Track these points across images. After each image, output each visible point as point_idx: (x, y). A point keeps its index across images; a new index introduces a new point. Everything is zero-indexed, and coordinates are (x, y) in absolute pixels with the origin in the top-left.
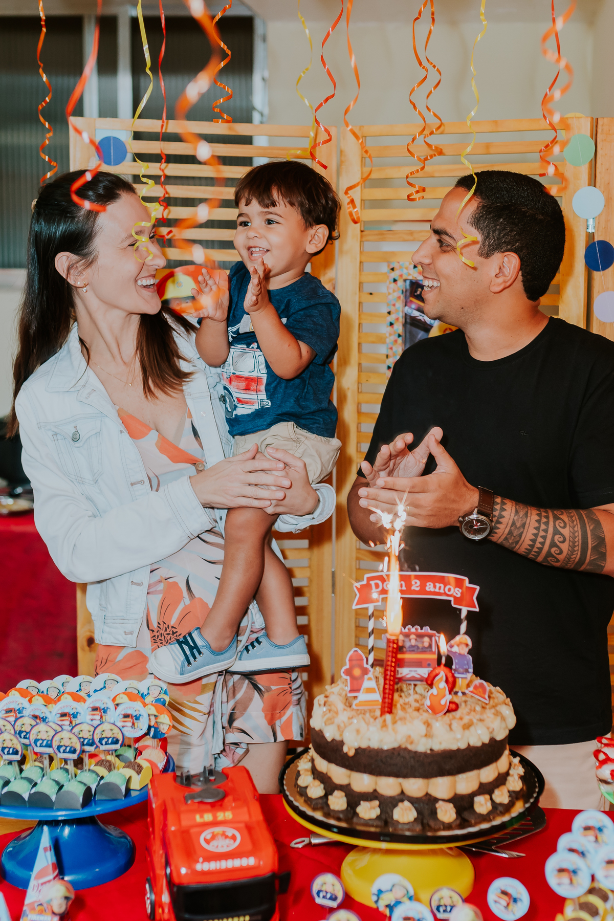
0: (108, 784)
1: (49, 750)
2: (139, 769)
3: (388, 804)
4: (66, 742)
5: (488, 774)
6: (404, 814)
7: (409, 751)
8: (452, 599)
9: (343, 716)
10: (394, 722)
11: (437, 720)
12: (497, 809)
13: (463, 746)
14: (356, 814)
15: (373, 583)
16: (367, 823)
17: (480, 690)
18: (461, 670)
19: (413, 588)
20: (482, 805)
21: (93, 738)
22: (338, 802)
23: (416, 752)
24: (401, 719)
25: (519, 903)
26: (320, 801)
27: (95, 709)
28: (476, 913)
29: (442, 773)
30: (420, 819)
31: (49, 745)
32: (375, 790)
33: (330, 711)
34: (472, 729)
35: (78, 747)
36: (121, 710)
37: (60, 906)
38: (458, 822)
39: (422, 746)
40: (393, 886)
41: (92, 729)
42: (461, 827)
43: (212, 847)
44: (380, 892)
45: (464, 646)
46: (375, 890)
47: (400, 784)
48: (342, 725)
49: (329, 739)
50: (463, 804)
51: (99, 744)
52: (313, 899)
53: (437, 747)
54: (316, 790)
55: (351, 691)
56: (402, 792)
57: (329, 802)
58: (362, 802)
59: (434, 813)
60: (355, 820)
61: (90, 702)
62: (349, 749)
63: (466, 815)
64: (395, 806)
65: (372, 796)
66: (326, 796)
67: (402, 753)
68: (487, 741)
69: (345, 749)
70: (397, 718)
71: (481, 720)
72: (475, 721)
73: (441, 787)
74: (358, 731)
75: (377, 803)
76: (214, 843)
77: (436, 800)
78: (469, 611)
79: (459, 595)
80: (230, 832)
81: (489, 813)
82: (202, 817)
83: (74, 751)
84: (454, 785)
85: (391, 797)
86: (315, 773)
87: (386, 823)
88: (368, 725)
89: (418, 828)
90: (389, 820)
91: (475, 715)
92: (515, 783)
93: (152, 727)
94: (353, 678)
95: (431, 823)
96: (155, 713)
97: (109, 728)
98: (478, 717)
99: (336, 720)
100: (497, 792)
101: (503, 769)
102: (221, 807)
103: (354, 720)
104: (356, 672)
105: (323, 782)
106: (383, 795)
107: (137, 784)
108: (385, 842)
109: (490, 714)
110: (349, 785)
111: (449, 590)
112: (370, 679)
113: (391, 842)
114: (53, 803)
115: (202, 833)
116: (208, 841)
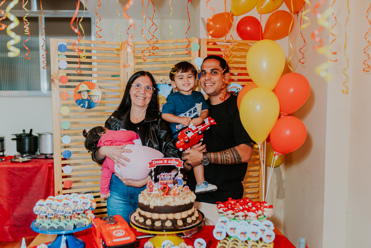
0: (80, 223)
1: (63, 214)
2: (88, 219)
3: (163, 222)
4: (68, 211)
5: (190, 212)
6: (168, 224)
7: (169, 206)
8: (176, 165)
9: (149, 198)
10: (164, 198)
11: (176, 197)
12: (193, 222)
13: (184, 204)
14: (154, 225)
15: (153, 162)
16: (158, 227)
17: (187, 189)
18: (180, 184)
19: (165, 162)
20: (189, 220)
21: (75, 210)
22: (149, 222)
23: (171, 206)
24: (166, 197)
25: (203, 245)
26: (143, 223)
27: (74, 202)
29: (178, 212)
30: (173, 225)
32: (159, 218)
33: (144, 197)
34: (185, 199)
35: (72, 212)
36: (82, 202)
38: (183, 225)
39: (173, 204)
40: (168, 244)
41: (75, 207)
42: (184, 227)
45: (181, 177)
46: (162, 245)
47: (167, 216)
48: (149, 200)
49: (145, 205)
50: (184, 220)
51: (77, 211)
53: (177, 205)
54: (142, 220)
56: (167, 218)
57: (146, 223)
58: (156, 222)
59: (176, 223)
60: (154, 227)
61: (72, 200)
62: (152, 207)
63: (185, 223)
64: (166, 222)
66: (145, 221)
67: (167, 207)
68: (189, 202)
69: (151, 207)
71: (188, 197)
72: (186, 197)
73: (178, 216)
74: (154, 201)
75: (160, 221)
77: (177, 220)
78: (181, 168)
79: (178, 164)
80: (121, 231)
81: (191, 222)
82: (112, 227)
83: (70, 213)
84: (181, 215)
85: (164, 220)
86: (141, 215)
87: (163, 227)
88: (157, 199)
89: (173, 227)
90: (164, 226)
91: (186, 196)
92: (196, 214)
93: (91, 207)
94: (150, 188)
95: (176, 226)
96: (91, 203)
97: (80, 206)
98: (187, 196)
99: (147, 199)
100: (192, 217)
101: (193, 211)
102: (117, 225)
103: (153, 199)
104: (151, 186)
105: (143, 218)
106: (162, 219)
107: (88, 223)
108: (164, 232)
109: (189, 195)
110: (152, 217)
111: (175, 162)
112: (156, 187)
113: (166, 232)
114: (64, 229)
115: (113, 232)
116: (116, 234)
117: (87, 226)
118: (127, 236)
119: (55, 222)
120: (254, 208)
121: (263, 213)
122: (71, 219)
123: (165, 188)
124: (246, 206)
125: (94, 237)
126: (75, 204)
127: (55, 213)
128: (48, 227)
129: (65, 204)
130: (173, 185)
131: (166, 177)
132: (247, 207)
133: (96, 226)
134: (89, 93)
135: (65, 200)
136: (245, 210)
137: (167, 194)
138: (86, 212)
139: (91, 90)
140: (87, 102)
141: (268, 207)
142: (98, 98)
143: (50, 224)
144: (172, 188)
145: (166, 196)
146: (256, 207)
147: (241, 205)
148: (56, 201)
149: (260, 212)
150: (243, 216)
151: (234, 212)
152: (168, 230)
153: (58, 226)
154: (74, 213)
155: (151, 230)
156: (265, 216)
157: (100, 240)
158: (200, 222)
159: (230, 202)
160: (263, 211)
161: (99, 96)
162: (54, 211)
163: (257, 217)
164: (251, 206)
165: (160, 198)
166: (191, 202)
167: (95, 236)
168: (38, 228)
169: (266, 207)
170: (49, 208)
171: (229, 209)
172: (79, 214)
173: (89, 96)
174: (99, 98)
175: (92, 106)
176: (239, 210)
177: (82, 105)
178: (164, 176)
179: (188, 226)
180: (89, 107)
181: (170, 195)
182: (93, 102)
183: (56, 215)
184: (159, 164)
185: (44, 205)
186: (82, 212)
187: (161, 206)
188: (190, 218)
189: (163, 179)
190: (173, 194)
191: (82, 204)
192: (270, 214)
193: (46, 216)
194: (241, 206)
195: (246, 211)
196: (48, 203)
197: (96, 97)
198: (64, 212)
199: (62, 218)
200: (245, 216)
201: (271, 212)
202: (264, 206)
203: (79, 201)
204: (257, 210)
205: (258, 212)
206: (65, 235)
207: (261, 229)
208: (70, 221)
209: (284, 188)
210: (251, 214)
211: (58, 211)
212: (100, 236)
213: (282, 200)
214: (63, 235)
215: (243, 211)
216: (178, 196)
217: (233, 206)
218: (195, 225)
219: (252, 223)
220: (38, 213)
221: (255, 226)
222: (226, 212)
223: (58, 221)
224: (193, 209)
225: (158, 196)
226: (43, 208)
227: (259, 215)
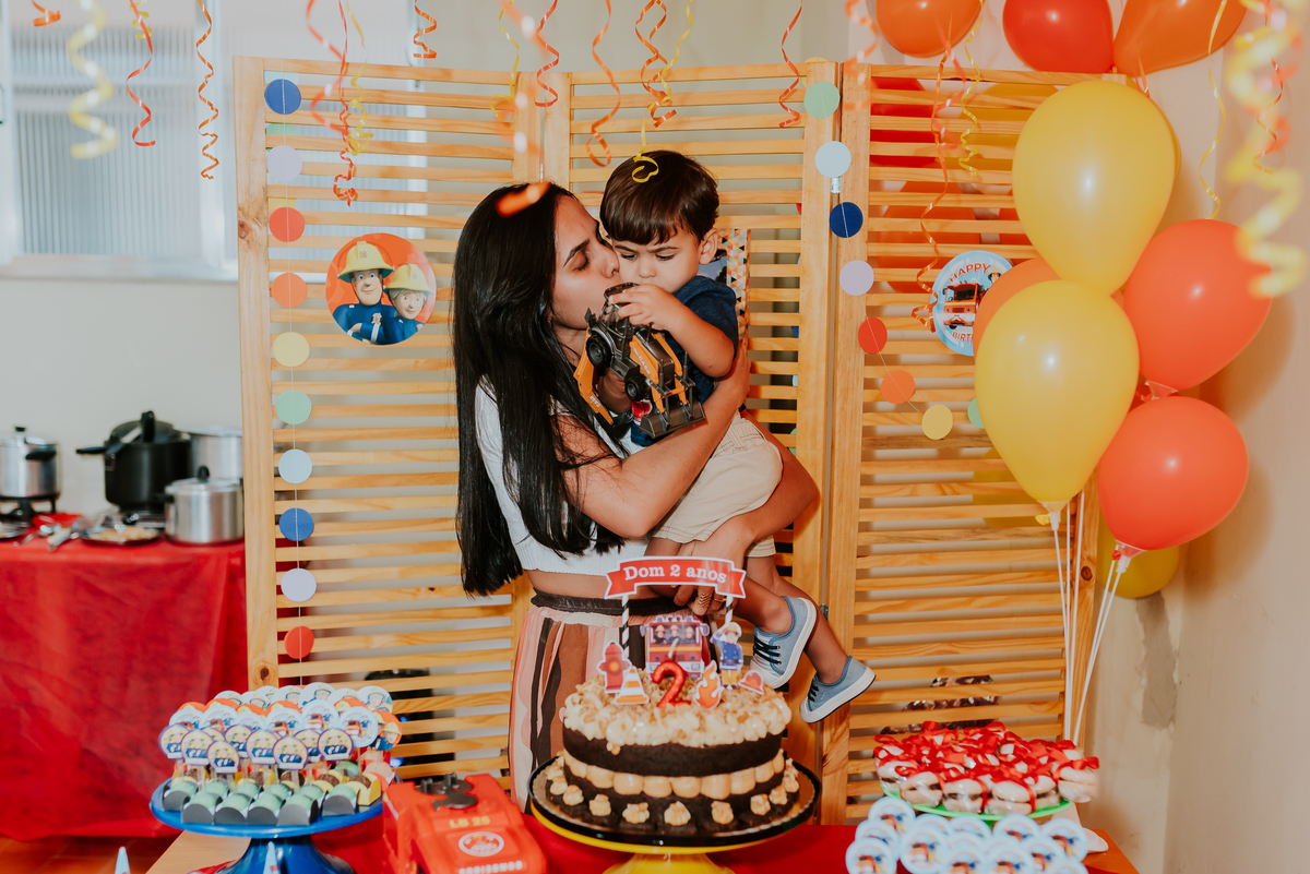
0: (336, 798)
1: (271, 761)
2: (368, 784)
3: (658, 806)
4: (290, 750)
5: (763, 773)
6: (677, 816)
7: (682, 747)
8: (715, 586)
9: (604, 713)
10: (664, 716)
11: (709, 713)
12: (776, 811)
13: (739, 741)
14: (621, 819)
15: (627, 569)
16: (635, 827)
17: (754, 681)
18: (730, 661)
19: (672, 574)
20: (759, 805)
21: (317, 748)
22: (600, 807)
23: (689, 748)
24: (670, 712)
26: (580, 808)
27: (315, 717)
29: (717, 770)
30: (694, 821)
31: (271, 755)
32: (642, 793)
33: (587, 708)
34: (748, 722)
35: (304, 755)
36: (346, 717)
38: (735, 823)
39: (695, 741)
41: (317, 736)
42: (738, 829)
43: (476, 851)
45: (733, 635)
47: (671, 784)
48: (605, 721)
49: (590, 738)
50: (739, 803)
53: (712, 742)
54: (574, 797)
55: (608, 688)
56: (673, 793)
57: (591, 807)
58: (629, 805)
59: (709, 815)
60: (622, 825)
61: (308, 710)
62: (614, 747)
63: (743, 816)
64: (667, 807)
65: (640, 798)
66: (586, 803)
67: (673, 748)
68: (763, 735)
69: (609, 747)
70: (666, 710)
71: (756, 713)
72: (750, 714)
73: (715, 786)
74: (624, 727)
75: (645, 805)
76: (473, 848)
77: (711, 800)
78: (735, 599)
79: (723, 581)
80: (491, 837)
81: (768, 814)
82: (456, 822)
83: (298, 760)
84: (729, 784)
85: (661, 799)
86: (571, 779)
87: (656, 827)
88: (635, 720)
89: (693, 830)
90: (660, 824)
91: (750, 708)
92: (791, 783)
93: (379, 737)
94: (610, 673)
95: (707, 825)
96: (382, 721)
97: (336, 734)
98: (753, 709)
99: (597, 717)
100: (774, 792)
101: (779, 768)
102: (476, 813)
103: (618, 715)
104: (614, 667)
105: (581, 788)
106: (651, 798)
107: (366, 798)
108: (659, 845)
109: (764, 707)
110: (612, 788)
111: (713, 575)
112: (632, 671)
113: (663, 845)
114: (276, 820)
115: (459, 838)
116: (468, 847)
117: (362, 810)
118: (513, 859)
119: (240, 790)
120: (1022, 768)
121: (1057, 789)
122: (302, 783)
123: (668, 674)
124: (989, 756)
125: (389, 852)
126: (318, 726)
127: (241, 758)
128: (212, 810)
129: (279, 724)
130: (702, 663)
131: (674, 634)
132: (993, 761)
133: (396, 815)
134: (388, 281)
135: (281, 706)
136: (984, 773)
137: (673, 701)
138: (361, 758)
139: (393, 268)
140: (377, 316)
141: (1079, 765)
142: (421, 303)
143: (224, 797)
144: (699, 674)
145: (669, 706)
146: (1029, 761)
147: (971, 752)
148: (247, 709)
149: (1045, 783)
150: (974, 797)
151: (939, 777)
152: (675, 838)
153: (253, 806)
154: (315, 759)
155: (607, 837)
156: (1062, 800)
157: (411, 867)
158: (801, 811)
159: (928, 738)
160: (1056, 781)
161: (426, 293)
162: (238, 750)
163: (1031, 802)
164: (1011, 757)
165: (646, 715)
166: (769, 735)
167: (392, 852)
168: (179, 812)
169: (1071, 764)
170: (219, 737)
171: (922, 768)
172: (332, 765)
173: (387, 291)
174: (425, 302)
175: (398, 333)
176: (962, 770)
177: (358, 326)
178: (666, 626)
179: (754, 826)
180: (387, 338)
181: (685, 706)
182: (401, 317)
183: (245, 765)
184: (649, 579)
185: (200, 727)
186: (346, 756)
187: (651, 747)
188: (765, 796)
189: (662, 639)
190: (701, 701)
191: (345, 726)
192: (1087, 794)
193: (208, 768)
194: (969, 755)
195: (987, 779)
196: (217, 717)
197: (413, 295)
198: (277, 753)
199: (269, 775)
200: (981, 795)
201: (1090, 784)
202: (1063, 762)
203: (335, 714)
204: (1033, 774)
205: (1036, 782)
206: (279, 842)
207: (1037, 851)
208: (295, 791)
209: (1176, 680)
210: (1005, 789)
211: (254, 750)
212: (410, 852)
213: (1164, 731)
214: (271, 844)
215: (975, 779)
216: (719, 710)
217: (940, 754)
218: (784, 824)
219: (1005, 824)
220: (178, 755)
221: (1013, 839)
222: (907, 776)
223: (254, 787)
224: (778, 762)
225: (642, 705)
226: (196, 734)
227: (1040, 796)
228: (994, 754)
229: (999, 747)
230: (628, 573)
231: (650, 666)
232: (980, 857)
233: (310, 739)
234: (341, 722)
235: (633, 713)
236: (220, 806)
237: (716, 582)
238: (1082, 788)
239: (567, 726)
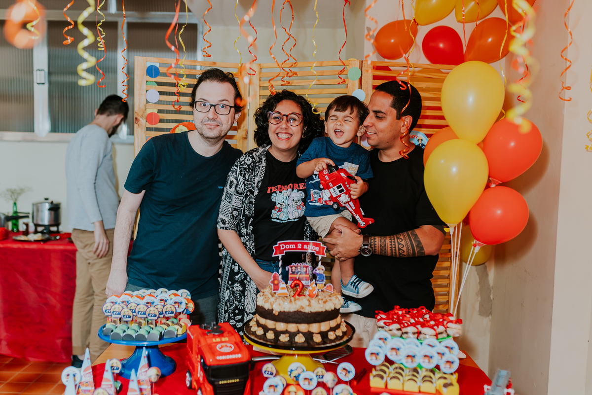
0: (169, 331)
1: (145, 316)
2: (181, 326)
3: (292, 335)
4: (152, 312)
5: (333, 323)
6: (300, 339)
7: (302, 312)
8: (315, 252)
9: (272, 299)
10: (295, 300)
11: (313, 300)
12: (337, 338)
13: (324, 310)
14: (278, 340)
15: (281, 245)
16: (284, 343)
17: (330, 288)
18: (320, 280)
19: (298, 247)
20: (331, 336)
21: (162, 312)
22: (270, 335)
23: (305, 313)
24: (297, 299)
25: (350, 373)
26: (262, 336)
27: (161, 300)
28: (334, 376)
29: (315, 322)
30: (306, 341)
32: (287, 330)
33: (266, 298)
34: (327, 303)
35: (157, 314)
36: (173, 300)
37: (155, 378)
38: (322, 342)
39: (307, 310)
40: (297, 368)
41: (162, 307)
42: (323, 344)
44: (292, 370)
45: (321, 270)
46: (289, 370)
47: (298, 327)
48: (272, 302)
49: (267, 309)
50: (324, 335)
51: (165, 314)
52: (263, 375)
53: (313, 311)
54: (260, 332)
56: (298, 330)
57: (267, 336)
58: (281, 335)
59: (312, 339)
60: (279, 342)
61: (159, 298)
62: (276, 312)
63: (325, 340)
64: (296, 335)
65: (286, 332)
66: (265, 334)
67: (299, 313)
68: (333, 309)
69: (274, 312)
71: (331, 300)
72: (328, 300)
73: (314, 328)
74: (280, 304)
75: (288, 335)
76: (222, 349)
77: (313, 333)
78: (322, 257)
79: (318, 250)
80: (229, 345)
81: (335, 339)
82: (215, 339)
83: (155, 316)
84: (320, 327)
85: (294, 332)
86: (259, 325)
87: (292, 343)
88: (284, 302)
89: (306, 345)
90: (293, 342)
91: (328, 298)
92: (344, 328)
93: (185, 309)
94: (275, 285)
95: (311, 343)
96: (187, 303)
97: (169, 307)
98: (329, 298)
99: (269, 301)
100: (337, 331)
101: (339, 322)
102: (223, 336)
103: (278, 300)
104: (276, 282)
105: (263, 328)
106: (290, 332)
107: (180, 332)
108: (293, 350)
109: (333, 298)
110: (275, 328)
111: (314, 248)
112: (283, 283)
113: (295, 350)
114: (146, 339)
115: (216, 345)
116: (220, 348)
117: (179, 336)
118: (238, 353)
119: (132, 328)
120: (432, 323)
121: (446, 331)
122: (156, 326)
123: (296, 285)
124: (420, 319)
125: (189, 352)
126: (163, 304)
127: (133, 315)
128: (122, 335)
129: (148, 303)
130: (310, 281)
131: (299, 270)
132: (421, 320)
133: (192, 337)
135: (148, 296)
136: (418, 325)
137: (299, 295)
138: (179, 317)
141: (454, 322)
143: (126, 330)
144: (308, 286)
145: (297, 297)
146: (435, 320)
147: (413, 317)
148: (136, 297)
149: (441, 329)
150: (414, 333)
151: (401, 326)
152: (299, 347)
153: (137, 334)
154: (162, 316)
155: (273, 347)
156: (448, 336)
157: (198, 357)
158: (347, 338)
159: (396, 311)
160: (446, 328)
162: (133, 313)
163: (436, 335)
164: (428, 319)
165: (288, 300)
166: (335, 308)
167: (190, 352)
168: (109, 336)
169: (451, 322)
170: (125, 307)
171: (394, 322)
172: (168, 319)
176: (409, 324)
178: (296, 267)
179: (329, 343)
181: (303, 297)
183: (134, 319)
184: (289, 249)
185: (118, 303)
186: (173, 315)
187: (290, 312)
188: (334, 332)
189: (294, 272)
190: (309, 295)
191: (173, 304)
192: (457, 333)
193: (120, 319)
195: (419, 326)
196: (124, 300)
198: (147, 313)
199: (143, 322)
200: (417, 333)
201: (459, 329)
202: (449, 321)
203: (169, 300)
204: (437, 325)
205: (438, 327)
206: (147, 347)
207: (439, 352)
208: (154, 328)
209: (492, 298)
210: (426, 330)
211: (139, 312)
212: (197, 351)
213: (488, 318)
214: (144, 348)
215: (415, 326)
216: (316, 299)
217: (401, 318)
218: (341, 343)
219: (425, 342)
220: (109, 314)
221: (429, 348)
222: (388, 325)
223: (138, 327)
224: (339, 320)
225: (287, 297)
226: (116, 306)
227: (439, 334)
228: (421, 318)
229: (423, 316)
230: (281, 247)
231: (290, 282)
232: (417, 353)
233: (160, 307)
234: (172, 302)
235: (283, 299)
236: (125, 334)
237: (315, 250)
238: (455, 331)
239: (258, 304)
